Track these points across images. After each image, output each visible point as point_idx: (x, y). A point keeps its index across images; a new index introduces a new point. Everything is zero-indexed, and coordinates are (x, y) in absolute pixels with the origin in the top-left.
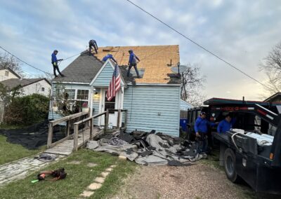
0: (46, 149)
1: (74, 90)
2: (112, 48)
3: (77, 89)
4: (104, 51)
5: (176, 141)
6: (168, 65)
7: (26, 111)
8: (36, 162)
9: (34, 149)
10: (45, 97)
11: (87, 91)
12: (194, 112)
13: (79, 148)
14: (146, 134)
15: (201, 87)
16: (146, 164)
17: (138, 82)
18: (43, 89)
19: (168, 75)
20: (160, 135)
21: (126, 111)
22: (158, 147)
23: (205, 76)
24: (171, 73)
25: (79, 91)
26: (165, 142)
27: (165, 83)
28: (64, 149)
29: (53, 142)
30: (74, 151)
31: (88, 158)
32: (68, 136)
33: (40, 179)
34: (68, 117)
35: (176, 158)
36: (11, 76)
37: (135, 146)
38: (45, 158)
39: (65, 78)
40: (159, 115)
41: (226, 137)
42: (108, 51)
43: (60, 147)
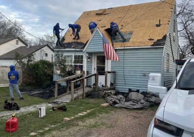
0: (55, 99)
1: (71, 56)
2: (105, 10)
3: (73, 55)
4: (97, 14)
7: (37, 74)
8: (50, 105)
9: (47, 99)
10: (49, 62)
11: (82, 56)
13: (75, 99)
18: (46, 55)
21: (114, 72)
25: (75, 57)
27: (150, 45)
28: (65, 99)
29: (58, 95)
30: (71, 100)
31: (80, 104)
32: (68, 91)
33: (54, 110)
34: (67, 78)
36: (21, 44)
38: (55, 103)
42: (101, 14)
43: (63, 98)
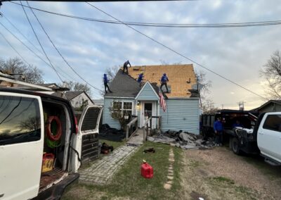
1: (121, 103)
2: (140, 67)
3: (123, 101)
4: (134, 70)
5: (198, 137)
6: (188, 82)
12: (209, 117)
14: (178, 133)
15: (207, 91)
16: (187, 149)
17: (169, 96)
19: (189, 90)
20: (188, 133)
21: (160, 117)
22: (189, 141)
23: (210, 81)
24: (191, 89)
25: (125, 103)
26: (192, 138)
27: (188, 97)
35: (203, 146)
37: (174, 140)
39: (114, 94)
40: (185, 119)
41: (232, 132)
42: (138, 70)
43: (133, 140)
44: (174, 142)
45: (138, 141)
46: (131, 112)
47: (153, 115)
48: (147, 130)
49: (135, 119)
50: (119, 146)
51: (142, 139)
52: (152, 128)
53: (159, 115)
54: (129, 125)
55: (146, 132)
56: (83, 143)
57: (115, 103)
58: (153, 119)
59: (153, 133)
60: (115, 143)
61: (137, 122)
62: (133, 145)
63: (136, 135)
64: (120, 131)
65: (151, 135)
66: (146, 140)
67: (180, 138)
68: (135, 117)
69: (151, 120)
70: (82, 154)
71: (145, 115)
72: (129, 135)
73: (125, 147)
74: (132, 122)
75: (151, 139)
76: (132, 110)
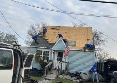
1: (42, 51)
2: (56, 27)
3: (43, 50)
4: (52, 29)
11: (49, 52)
15: (104, 45)
25: (44, 51)
37: (76, 78)
40: (84, 65)
41: (111, 74)
42: (54, 29)
43: (49, 76)
44: (75, 79)
45: (52, 77)
46: (48, 58)
47: (63, 61)
48: (58, 71)
49: (51, 63)
50: (40, 80)
51: (55, 76)
52: (62, 69)
53: (67, 61)
54: (47, 66)
55: (57, 72)
56: (25, 73)
57: (38, 51)
58: (63, 63)
59: (63, 73)
60: (37, 78)
61: (52, 64)
62: (49, 79)
63: (51, 74)
64: (40, 70)
65: (61, 74)
66: (58, 77)
67: (80, 77)
68: (51, 61)
69: (61, 64)
70: (24, 79)
71: (58, 61)
72: (47, 74)
73: (44, 81)
74: (49, 65)
75: (61, 76)
76: (49, 56)
